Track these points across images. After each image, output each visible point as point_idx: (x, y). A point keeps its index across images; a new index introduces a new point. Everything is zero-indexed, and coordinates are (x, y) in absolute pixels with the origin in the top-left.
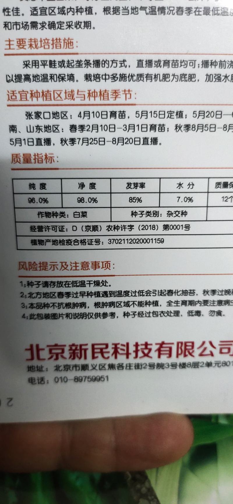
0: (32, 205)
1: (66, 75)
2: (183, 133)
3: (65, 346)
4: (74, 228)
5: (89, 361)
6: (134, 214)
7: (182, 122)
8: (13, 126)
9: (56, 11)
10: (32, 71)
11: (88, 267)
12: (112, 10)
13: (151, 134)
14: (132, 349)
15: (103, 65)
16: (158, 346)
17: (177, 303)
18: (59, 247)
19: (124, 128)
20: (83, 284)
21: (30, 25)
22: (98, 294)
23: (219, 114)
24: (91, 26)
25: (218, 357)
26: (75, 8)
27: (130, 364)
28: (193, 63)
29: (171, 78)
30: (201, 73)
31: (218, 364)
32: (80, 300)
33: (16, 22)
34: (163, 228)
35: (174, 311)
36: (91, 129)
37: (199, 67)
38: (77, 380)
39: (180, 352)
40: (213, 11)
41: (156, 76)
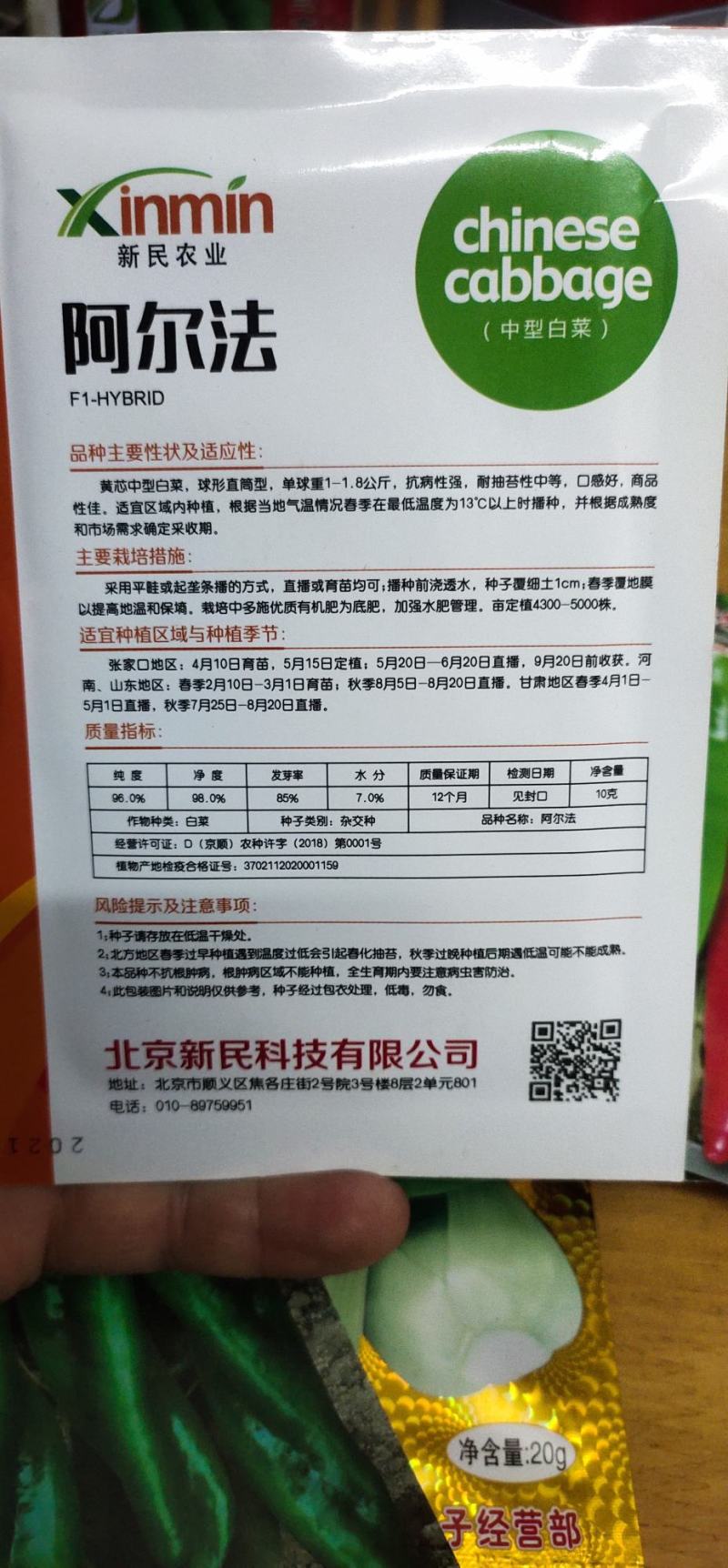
0: (118, 805)
1: (174, 603)
2: (361, 693)
3: (173, 1044)
4: (188, 844)
5: (217, 1072)
6: (285, 821)
7: (360, 675)
8: (89, 681)
9: (157, 507)
10: (119, 598)
11: (211, 907)
12: (243, 505)
13: (310, 695)
14: (291, 1051)
15: (232, 589)
16: (336, 1047)
17: (366, 972)
18: (163, 874)
19: (265, 684)
20: (203, 936)
21: (116, 528)
22: (228, 954)
23: (421, 663)
24: (210, 530)
25: (445, 1070)
26: (186, 503)
27: (288, 1079)
28: (374, 584)
29: (340, 607)
30: (387, 599)
31: (445, 1082)
32: (199, 963)
33: (94, 525)
34: (337, 844)
35: (362, 986)
36: (213, 686)
37: (384, 590)
38: (197, 1106)
39: (376, 1059)
40: (403, 503)
41: (315, 605)
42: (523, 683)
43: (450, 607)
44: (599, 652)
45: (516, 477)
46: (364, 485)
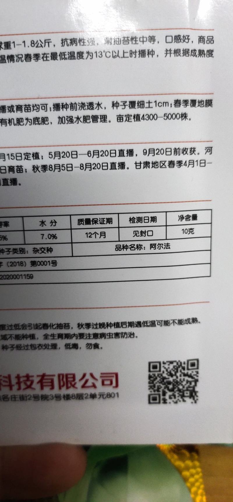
2: (41, 174)
6: (1, 251)
7: (39, 163)
13: (10, 176)
14: (14, 381)
16: (39, 379)
17: (54, 337)
23: (75, 154)
25: (100, 389)
27: (14, 396)
28: (45, 107)
29: (25, 121)
30: (53, 116)
31: (102, 395)
34: (31, 264)
35: (52, 344)
37: (51, 110)
39: (62, 384)
40: (60, 55)
41: (10, 121)
42: (136, 166)
43: (91, 120)
44: (182, 146)
45: (128, 37)
46: (36, 45)
